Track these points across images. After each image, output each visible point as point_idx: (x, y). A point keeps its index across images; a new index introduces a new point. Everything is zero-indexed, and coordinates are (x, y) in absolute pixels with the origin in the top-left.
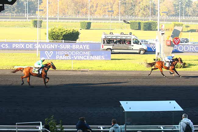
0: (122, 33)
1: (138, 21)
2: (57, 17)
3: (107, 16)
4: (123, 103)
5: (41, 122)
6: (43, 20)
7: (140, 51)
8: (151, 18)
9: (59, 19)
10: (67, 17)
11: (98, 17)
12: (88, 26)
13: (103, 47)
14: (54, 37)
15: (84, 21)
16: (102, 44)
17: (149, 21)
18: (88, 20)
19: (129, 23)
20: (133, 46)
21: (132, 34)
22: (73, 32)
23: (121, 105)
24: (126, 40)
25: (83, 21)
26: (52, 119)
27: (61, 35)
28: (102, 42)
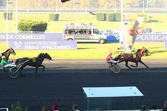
0: (83, 24)
1: (104, 13)
2: (26, 10)
3: (74, 8)
4: (86, 90)
5: (7, 109)
6: (14, 13)
7: (100, 40)
8: (117, 10)
9: (29, 12)
10: (36, 9)
11: (66, 9)
12: (56, 18)
13: (64, 37)
14: (23, 28)
15: (53, 13)
16: (64, 34)
17: (114, 13)
18: (56, 12)
19: (94, 14)
20: (93, 36)
21: (93, 25)
22: (41, 23)
23: (84, 91)
24: (86, 30)
25: (51, 13)
26: (18, 106)
27: (30, 26)
28: (63, 32)
